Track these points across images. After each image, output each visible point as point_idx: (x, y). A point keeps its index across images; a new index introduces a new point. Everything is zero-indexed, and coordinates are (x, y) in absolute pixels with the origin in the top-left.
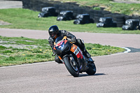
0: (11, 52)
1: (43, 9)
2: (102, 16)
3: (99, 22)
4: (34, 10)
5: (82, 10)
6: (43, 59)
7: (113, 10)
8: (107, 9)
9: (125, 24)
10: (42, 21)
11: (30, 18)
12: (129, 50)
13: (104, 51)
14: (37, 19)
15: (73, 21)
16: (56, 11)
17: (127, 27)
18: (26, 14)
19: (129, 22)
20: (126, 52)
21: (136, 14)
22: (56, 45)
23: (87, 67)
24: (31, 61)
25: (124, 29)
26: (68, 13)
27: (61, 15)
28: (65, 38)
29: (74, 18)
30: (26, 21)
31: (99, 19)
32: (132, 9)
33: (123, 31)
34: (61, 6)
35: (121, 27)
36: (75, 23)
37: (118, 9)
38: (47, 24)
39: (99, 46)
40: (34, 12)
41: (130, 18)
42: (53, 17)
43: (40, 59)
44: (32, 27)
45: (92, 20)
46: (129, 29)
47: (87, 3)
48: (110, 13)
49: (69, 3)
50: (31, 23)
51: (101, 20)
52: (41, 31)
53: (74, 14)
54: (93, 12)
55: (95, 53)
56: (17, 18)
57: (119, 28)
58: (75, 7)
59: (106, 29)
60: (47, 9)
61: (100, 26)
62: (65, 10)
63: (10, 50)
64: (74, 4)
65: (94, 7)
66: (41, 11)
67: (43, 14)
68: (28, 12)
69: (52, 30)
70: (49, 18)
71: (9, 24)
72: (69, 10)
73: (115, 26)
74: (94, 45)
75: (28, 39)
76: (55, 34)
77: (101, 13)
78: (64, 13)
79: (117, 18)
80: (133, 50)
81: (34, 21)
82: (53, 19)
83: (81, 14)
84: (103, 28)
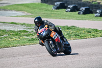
0: (32, 35)
1: (56, 3)
2: (99, 9)
3: (97, 13)
4: (49, 4)
5: (84, 5)
10: (55, 12)
11: (46, 10)
13: (100, 34)
14: (51, 11)
15: (78, 12)
16: (65, 5)
18: (43, 7)
22: (39, 31)
23: (64, 49)
26: (74, 7)
27: (69, 8)
28: (46, 26)
29: (78, 10)
30: (43, 12)
31: (96, 10)
36: (79, 13)
38: (58, 14)
39: (97, 30)
40: (49, 6)
50: (47, 14)
51: (98, 11)
53: (78, 7)
54: (92, 5)
55: (94, 36)
56: (37, 10)
58: (79, 2)
60: (59, 3)
61: (97, 16)
62: (72, 4)
63: (32, 33)
65: (93, 2)
66: (54, 5)
67: (56, 7)
68: (45, 6)
70: (60, 10)
71: (31, 14)
72: (75, 4)
74: (93, 30)
76: (39, 23)
78: (71, 6)
81: (49, 12)
82: (63, 11)
83: (84, 7)
84: (100, 18)
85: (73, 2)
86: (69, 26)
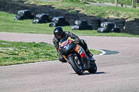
1: (19, 12)
2: (78, 19)
3: (75, 25)
4: (10, 13)
5: (57, 13)
6: (19, 62)
7: (88, 13)
8: (82, 12)
9: (100, 27)
10: (18, 24)
11: (6, 21)
12: (104, 53)
14: (13, 22)
15: (49, 24)
16: (32, 14)
17: (102, 30)
18: (2, 17)
19: (104, 25)
20: (101, 54)
21: (112, 16)
22: (61, 45)
24: (7, 63)
25: (99, 32)
26: (43, 16)
27: (37, 18)
29: (50, 21)
31: (74, 22)
32: (107, 12)
33: (99, 34)
34: (37, 9)
35: (96, 29)
36: (50, 25)
37: (94, 12)
38: (23, 26)
41: (106, 21)
42: (29, 20)
43: (16, 62)
44: (8, 29)
45: (67, 22)
46: (104, 32)
47: (62, 6)
48: (85, 15)
49: (45, 6)
50: (7, 25)
51: (76, 23)
52: (16, 34)
53: (50, 17)
54: (68, 14)
57: (94, 31)
58: (51, 10)
59: (82, 31)
60: (23, 11)
61: (75, 29)
62: (40, 13)
64: (50, 7)
65: (69, 10)
66: (17, 14)
67: (19, 17)
68: (4, 15)
69: (57, 31)
70: (25, 21)
72: (45, 12)
73: (90, 28)
75: (4, 42)
77: (77, 16)
78: (39, 16)
79: (92, 20)
80: (108, 52)
81: (10, 24)
82: (29, 22)
83: (57, 16)
84: (79, 31)
85: (43, 10)
86: (37, 42)
